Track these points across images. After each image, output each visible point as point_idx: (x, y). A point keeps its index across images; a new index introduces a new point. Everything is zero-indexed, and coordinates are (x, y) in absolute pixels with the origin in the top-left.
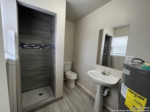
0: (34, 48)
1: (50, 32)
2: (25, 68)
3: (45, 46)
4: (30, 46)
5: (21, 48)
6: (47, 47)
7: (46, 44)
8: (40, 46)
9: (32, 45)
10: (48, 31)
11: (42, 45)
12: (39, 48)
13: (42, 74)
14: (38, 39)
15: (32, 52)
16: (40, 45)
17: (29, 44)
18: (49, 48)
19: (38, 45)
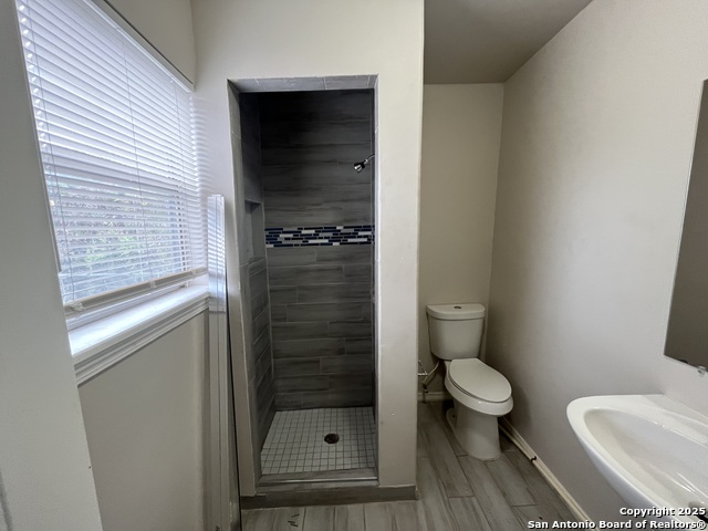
0: (311, 242)
1: (363, 166)
2: (285, 319)
3: (352, 231)
4: (297, 235)
5: (272, 246)
6: (360, 233)
7: (355, 220)
8: (330, 234)
9: (304, 232)
10: (356, 165)
11: (338, 228)
12: (327, 241)
13: (341, 352)
14: (324, 206)
15: (305, 258)
16: (333, 229)
17: (296, 229)
18: (365, 240)
19: (327, 229)
